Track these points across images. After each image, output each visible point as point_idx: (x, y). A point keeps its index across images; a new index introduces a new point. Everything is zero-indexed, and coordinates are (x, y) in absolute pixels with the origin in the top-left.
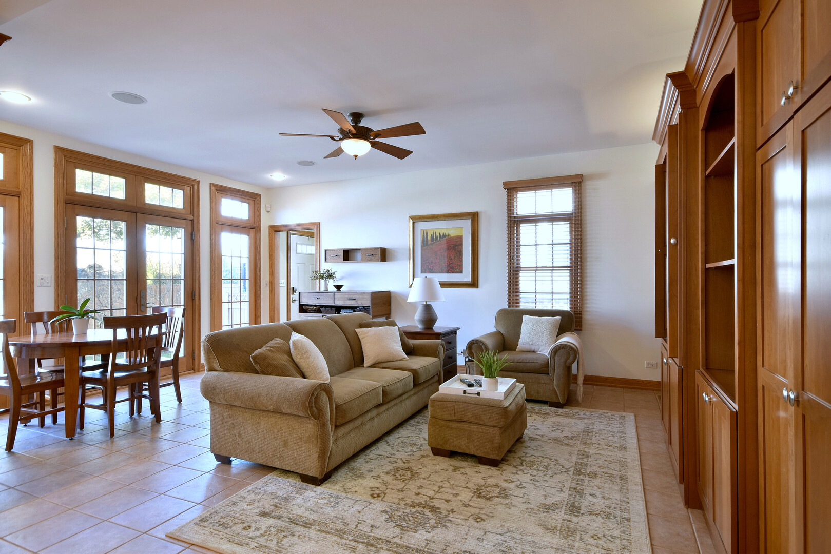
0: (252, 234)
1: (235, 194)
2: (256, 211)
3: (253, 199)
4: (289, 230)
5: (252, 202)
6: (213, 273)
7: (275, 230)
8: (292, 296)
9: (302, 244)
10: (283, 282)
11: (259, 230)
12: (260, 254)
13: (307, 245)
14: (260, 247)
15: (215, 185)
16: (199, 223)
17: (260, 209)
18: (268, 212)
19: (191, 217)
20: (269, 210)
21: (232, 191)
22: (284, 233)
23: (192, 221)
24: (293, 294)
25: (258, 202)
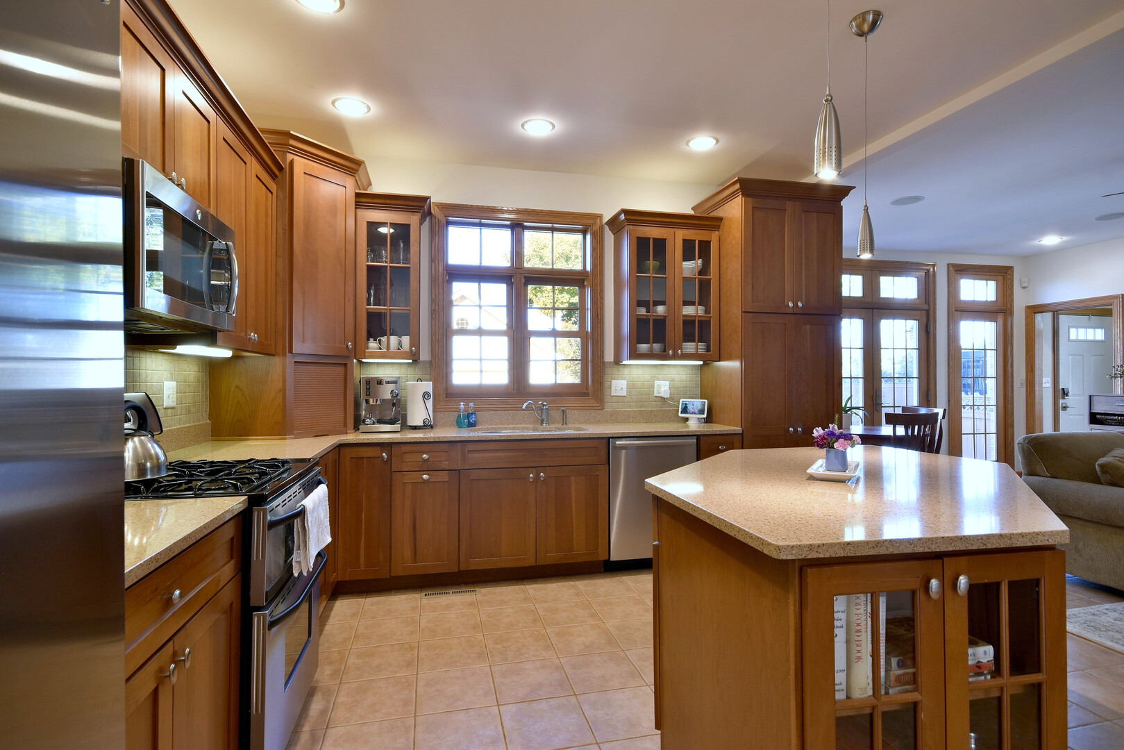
0: (1000, 320)
1: (978, 271)
2: (1006, 291)
3: (1002, 275)
4: (1056, 311)
5: (1000, 278)
6: (951, 371)
7: (1034, 310)
8: (1061, 401)
9: (1077, 327)
10: (1046, 382)
11: (1012, 313)
12: (1012, 345)
13: (1086, 327)
14: (1012, 336)
15: (954, 265)
16: (935, 312)
17: (1012, 286)
18: (1024, 288)
19: (926, 307)
20: (1025, 285)
21: (975, 269)
22: (1049, 316)
23: (928, 311)
24: (1063, 398)
25: (1009, 276)
